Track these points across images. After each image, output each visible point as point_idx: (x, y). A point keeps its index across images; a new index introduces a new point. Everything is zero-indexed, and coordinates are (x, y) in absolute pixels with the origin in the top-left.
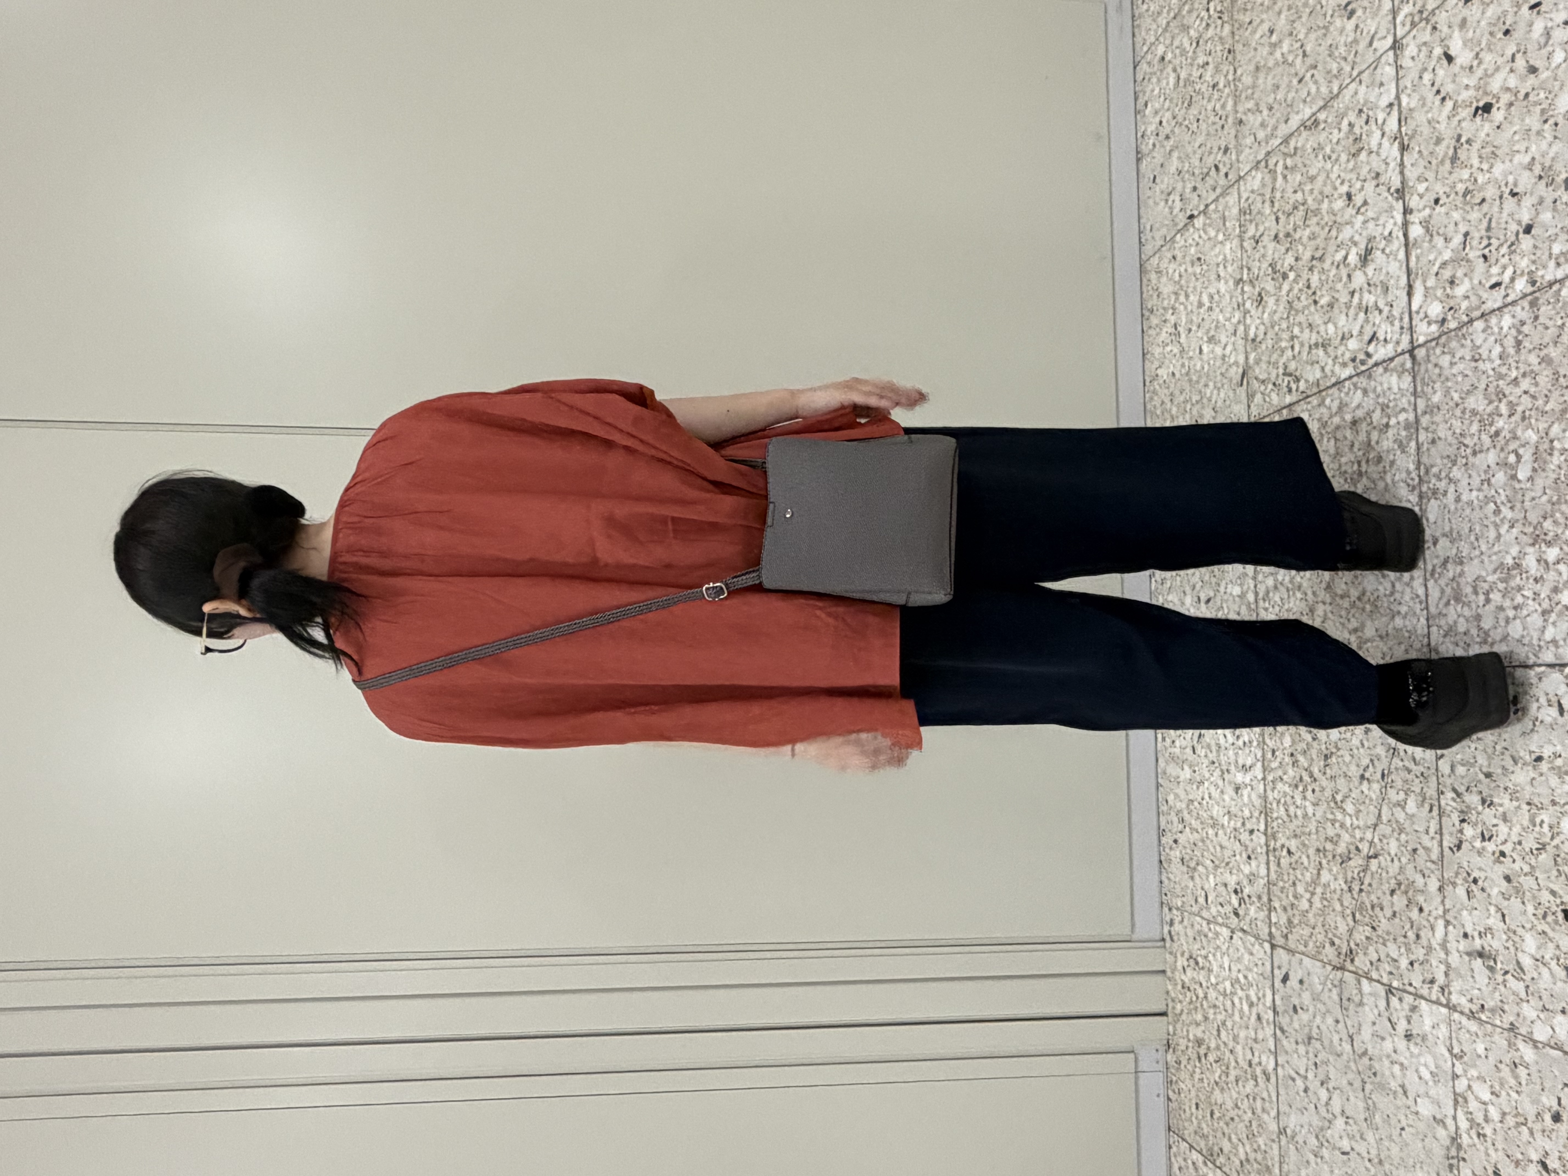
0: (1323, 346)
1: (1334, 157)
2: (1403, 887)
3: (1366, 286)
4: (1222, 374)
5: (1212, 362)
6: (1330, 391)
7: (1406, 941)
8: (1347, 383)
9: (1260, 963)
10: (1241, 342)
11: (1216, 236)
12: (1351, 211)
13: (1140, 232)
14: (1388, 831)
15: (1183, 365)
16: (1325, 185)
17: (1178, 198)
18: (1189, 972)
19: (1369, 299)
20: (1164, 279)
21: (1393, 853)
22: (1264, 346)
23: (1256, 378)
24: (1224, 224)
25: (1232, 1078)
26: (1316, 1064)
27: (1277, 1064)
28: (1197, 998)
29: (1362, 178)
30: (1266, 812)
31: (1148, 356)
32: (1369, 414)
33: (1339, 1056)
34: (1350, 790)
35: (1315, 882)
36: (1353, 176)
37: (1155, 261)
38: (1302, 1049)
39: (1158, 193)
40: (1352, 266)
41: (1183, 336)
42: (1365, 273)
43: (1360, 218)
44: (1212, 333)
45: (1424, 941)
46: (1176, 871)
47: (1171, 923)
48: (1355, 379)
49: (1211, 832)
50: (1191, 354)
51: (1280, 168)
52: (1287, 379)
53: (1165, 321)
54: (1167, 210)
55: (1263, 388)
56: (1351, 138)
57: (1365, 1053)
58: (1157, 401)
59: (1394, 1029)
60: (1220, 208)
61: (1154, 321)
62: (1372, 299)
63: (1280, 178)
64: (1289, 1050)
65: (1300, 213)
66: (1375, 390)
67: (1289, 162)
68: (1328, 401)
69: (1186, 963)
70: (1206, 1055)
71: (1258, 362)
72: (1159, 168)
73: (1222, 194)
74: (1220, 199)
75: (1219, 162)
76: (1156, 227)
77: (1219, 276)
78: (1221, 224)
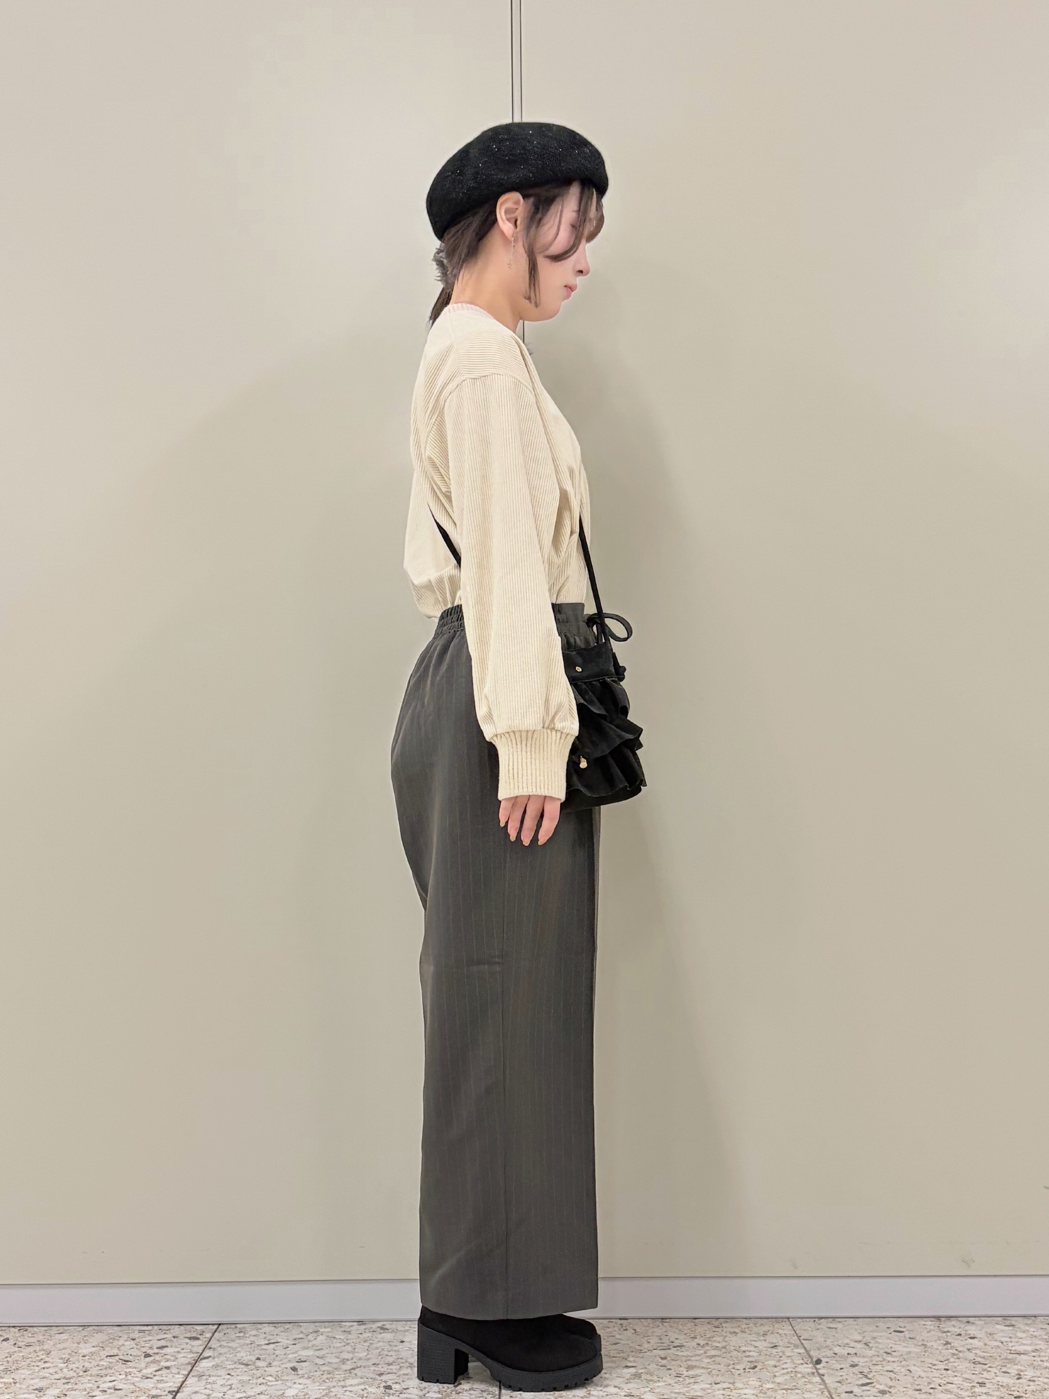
11: (773, 1382)
13: (834, 1318)
15: (623, 1352)
17: (852, 1351)
20: (751, 1337)
24: (782, 1389)
31: (658, 1323)
37: (785, 1330)
39: (875, 1334)
41: (662, 1354)
44: (643, 1376)
50: (631, 1359)
53: (695, 1338)
54: (847, 1341)
60: (809, 1386)
61: (702, 1329)
72: (911, 1336)
73: (826, 1387)
74: (822, 1387)
75: (874, 1387)
76: (833, 1332)
77: (715, 1384)
78: (786, 1387)
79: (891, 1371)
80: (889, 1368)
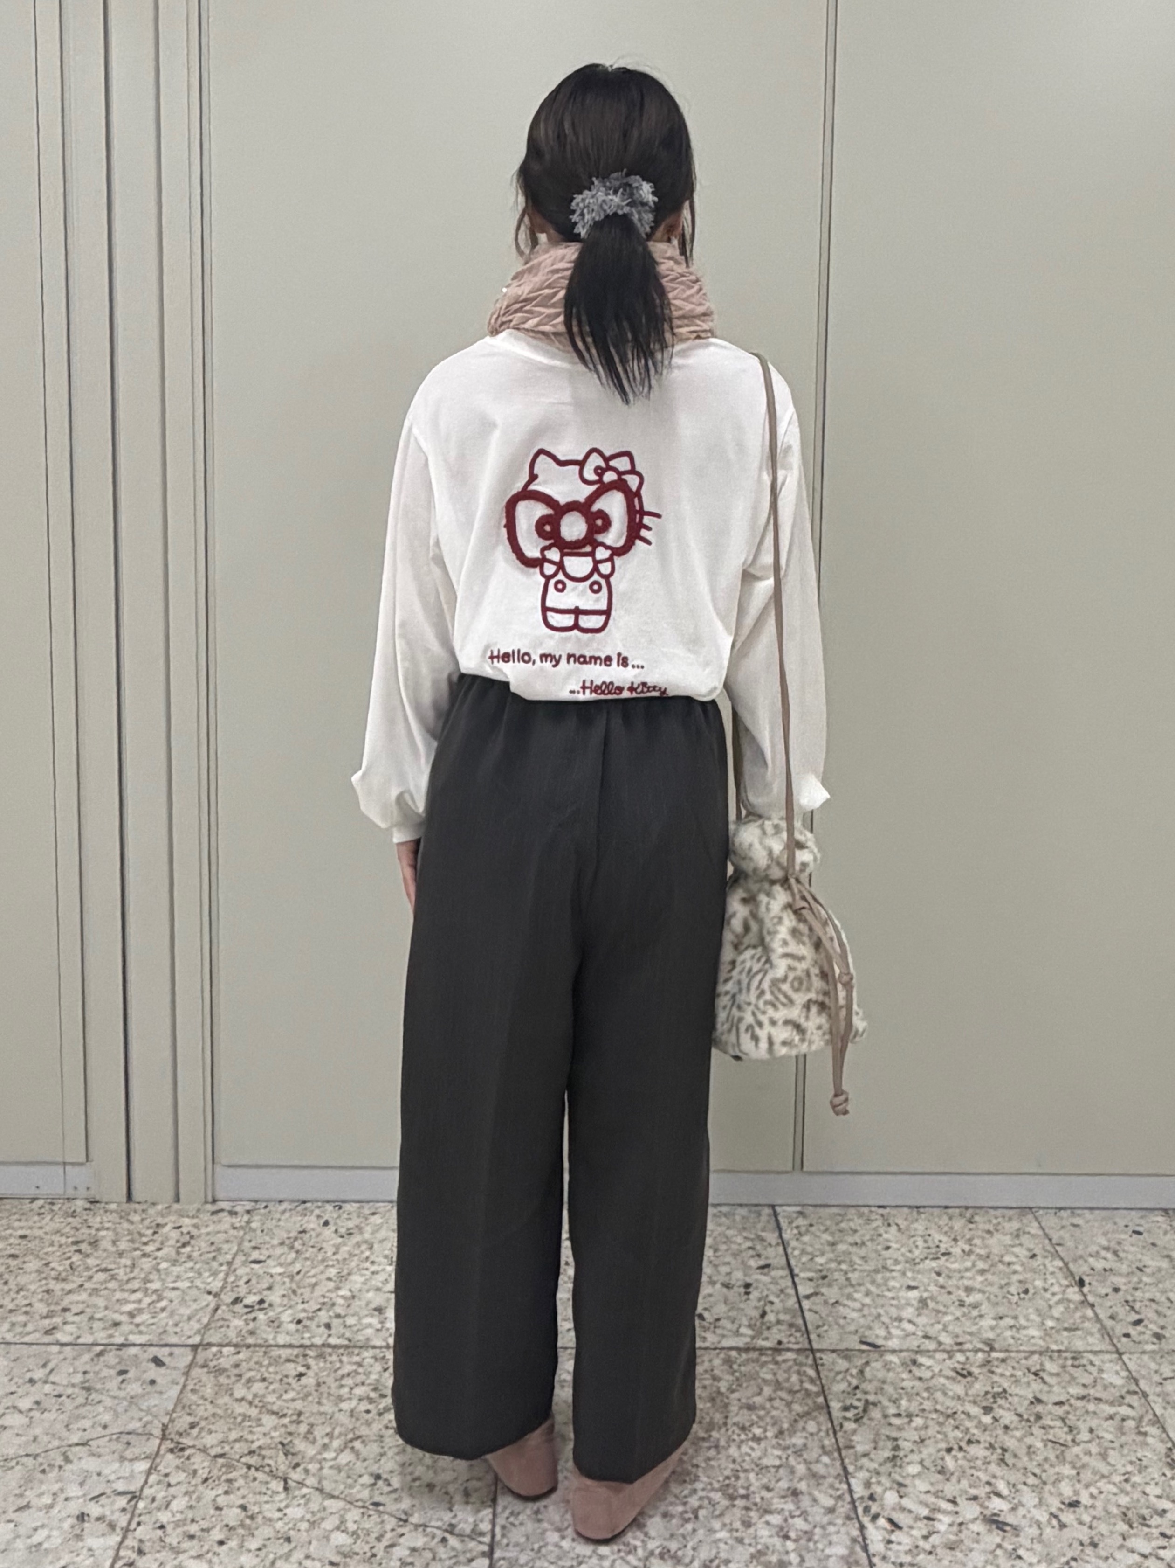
0: (895, 1457)
1: (1128, 1487)
2: (248, 1521)
3: (959, 1520)
4: (879, 1315)
5: (894, 1302)
6: (838, 1463)
7: (188, 1522)
8: (845, 1487)
9: (178, 1330)
10: (914, 1343)
11: (1052, 1317)
12: (1055, 1504)
13: (1073, 1209)
14: (314, 1506)
15: (897, 1262)
16: (1095, 1472)
17: (1108, 1265)
18: (175, 1234)
19: (943, 1523)
20: (1008, 1240)
21: (287, 1511)
22: (905, 1375)
23: (867, 1363)
24: (1066, 1329)
25: (52, 1285)
26: (60, 1396)
27: (63, 1345)
28: (145, 1244)
29: (1095, 1523)
30: (350, 1347)
31: (915, 1214)
32: (804, 1514)
33: (67, 1426)
34: (365, 1460)
35: (265, 1409)
36: (1099, 1512)
37: (1034, 1229)
38: (78, 1378)
39: (1119, 1237)
40: (987, 1503)
41: (934, 1264)
42: (976, 1519)
43: (1043, 1517)
44: (931, 1304)
45: (186, 1545)
46: (292, 1223)
47: (233, 1213)
48: (848, 1498)
49: (332, 1272)
50: (909, 1274)
51: (1124, 1410)
52: (860, 1404)
53: (955, 1240)
54: (1096, 1248)
55: (854, 1371)
56: (1146, 1512)
57: (67, 1460)
58: (857, 1222)
59: (92, 1499)
60: (1087, 1325)
61: (958, 1224)
62: (942, 1527)
63: (1110, 1410)
64: (77, 1363)
65: (1062, 1435)
66: (830, 1523)
67: (1131, 1424)
68: (826, 1459)
69: (185, 1230)
70: (79, 1251)
71: (887, 1366)
72: (1151, 1241)
73: (1103, 1327)
74: (1098, 1326)
75: (1146, 1326)
76: (1077, 1232)
77: (1001, 1318)
78: (1066, 1325)
79: (1153, 1300)
80: (1148, 1295)
